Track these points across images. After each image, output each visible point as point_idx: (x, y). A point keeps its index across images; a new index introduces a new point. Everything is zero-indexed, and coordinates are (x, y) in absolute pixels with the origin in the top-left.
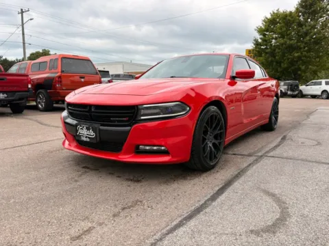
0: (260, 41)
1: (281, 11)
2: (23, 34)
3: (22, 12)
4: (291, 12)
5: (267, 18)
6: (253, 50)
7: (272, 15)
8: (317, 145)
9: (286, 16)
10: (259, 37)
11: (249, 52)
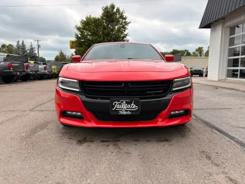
0: (79, 36)
4: (99, 19)
6: (75, 42)
7: (86, 19)
10: (78, 33)
11: (72, 42)
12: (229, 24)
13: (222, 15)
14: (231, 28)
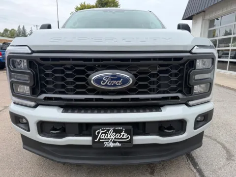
12: (209, 17)
13: (203, 9)
14: (210, 21)
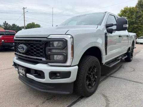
1: (129, 7)
2: (24, 17)
3: (24, 8)
5: (122, 10)
8: (133, 71)
9: (131, 9)
